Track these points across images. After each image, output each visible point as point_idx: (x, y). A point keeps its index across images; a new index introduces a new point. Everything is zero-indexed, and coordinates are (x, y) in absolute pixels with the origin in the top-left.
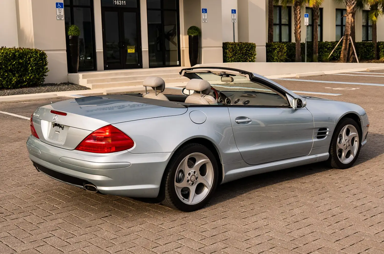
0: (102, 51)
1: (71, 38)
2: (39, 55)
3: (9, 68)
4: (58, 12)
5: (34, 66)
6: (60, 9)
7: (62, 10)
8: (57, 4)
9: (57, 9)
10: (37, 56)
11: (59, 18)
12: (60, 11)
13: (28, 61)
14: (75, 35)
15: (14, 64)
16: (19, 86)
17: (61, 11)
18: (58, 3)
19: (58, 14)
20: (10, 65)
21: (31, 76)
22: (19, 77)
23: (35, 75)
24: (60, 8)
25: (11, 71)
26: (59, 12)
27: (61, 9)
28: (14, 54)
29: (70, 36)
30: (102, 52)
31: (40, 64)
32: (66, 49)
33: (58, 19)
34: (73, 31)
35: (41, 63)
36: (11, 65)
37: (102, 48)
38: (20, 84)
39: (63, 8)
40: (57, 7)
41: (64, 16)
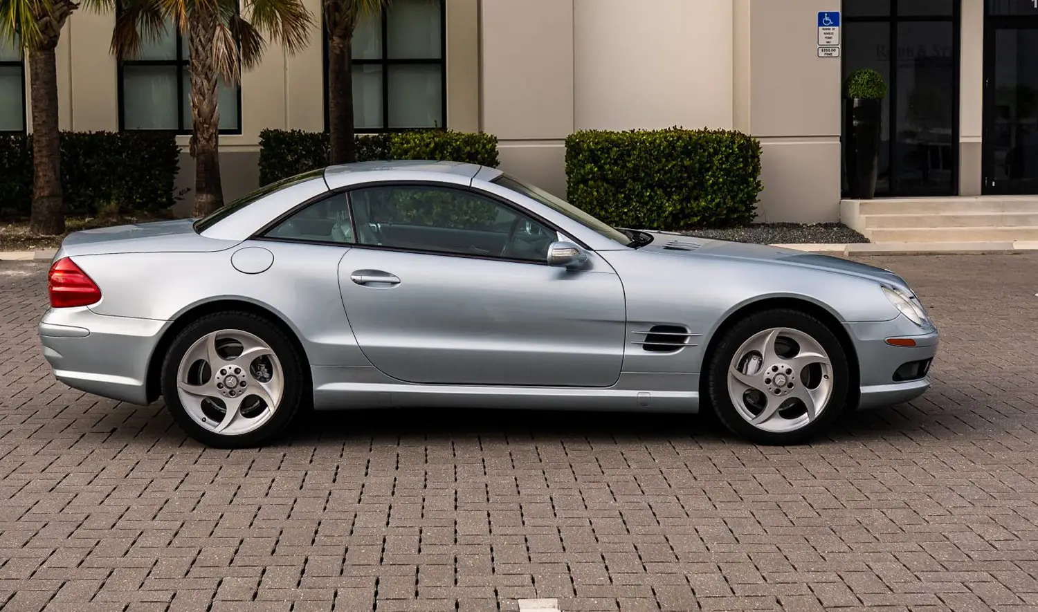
0: (980, 140)
1: (857, 105)
2: (737, 147)
3: (657, 179)
4: (822, 36)
5: (722, 175)
6: (829, 29)
7: (836, 31)
8: (821, 15)
9: (821, 28)
10: (733, 150)
11: (824, 53)
12: (829, 33)
13: (707, 162)
14: (868, 96)
15: (670, 169)
16: (682, 224)
17: (832, 34)
18: (824, 13)
19: (823, 41)
20: (659, 171)
21: (713, 200)
22: (681, 202)
23: (724, 198)
24: (830, 25)
25: (660, 184)
26: (826, 37)
27: (833, 29)
28: (671, 145)
29: (856, 100)
30: (979, 143)
31: (738, 170)
32: (839, 134)
33: (822, 54)
34: (862, 85)
35: (740, 168)
36: (662, 172)
37: (980, 132)
38: (684, 220)
39: (838, 25)
40: (820, 24)
41: (839, 46)
